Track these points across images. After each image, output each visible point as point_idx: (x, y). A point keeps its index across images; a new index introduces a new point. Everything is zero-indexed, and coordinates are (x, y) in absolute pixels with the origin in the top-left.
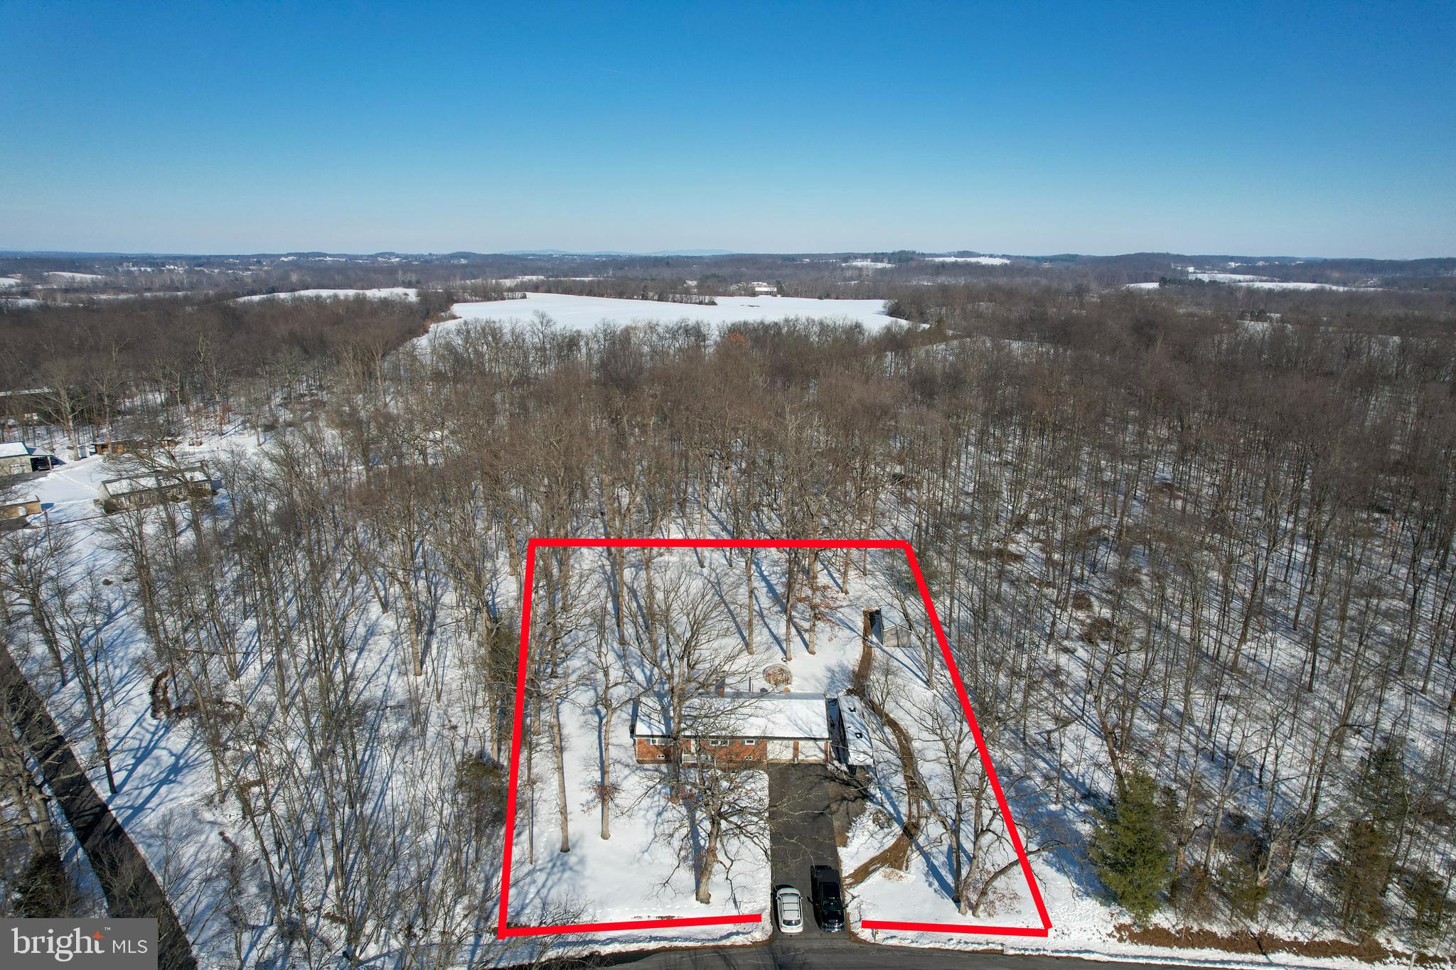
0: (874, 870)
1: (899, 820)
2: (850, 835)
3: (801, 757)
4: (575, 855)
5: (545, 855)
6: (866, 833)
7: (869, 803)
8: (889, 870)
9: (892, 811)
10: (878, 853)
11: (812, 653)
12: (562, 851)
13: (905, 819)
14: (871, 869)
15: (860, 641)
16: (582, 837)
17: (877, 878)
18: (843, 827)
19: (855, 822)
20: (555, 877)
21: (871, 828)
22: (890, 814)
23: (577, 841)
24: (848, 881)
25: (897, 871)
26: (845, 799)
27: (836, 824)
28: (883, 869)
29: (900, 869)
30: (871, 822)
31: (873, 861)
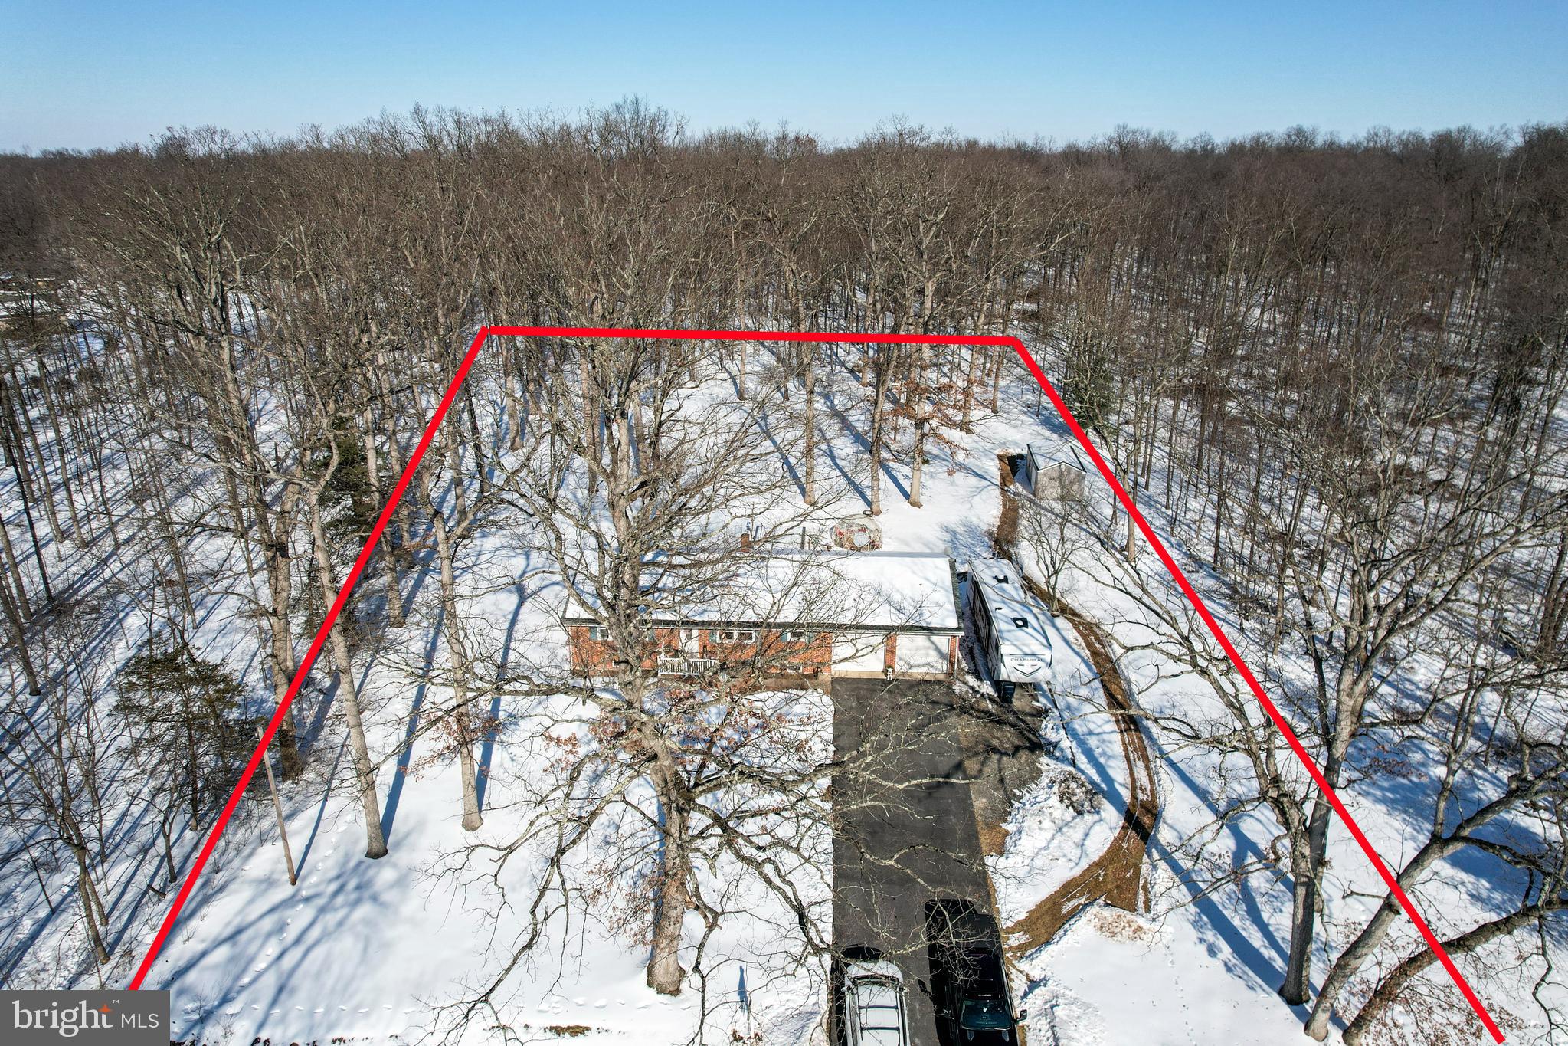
0: (1074, 913)
1: (1113, 797)
2: (1011, 827)
3: (899, 667)
4: (395, 866)
5: (330, 863)
6: (1047, 824)
7: (1045, 760)
8: (1109, 913)
9: (1096, 778)
10: (1077, 872)
11: (917, 505)
12: (368, 855)
13: (1126, 794)
14: (1066, 908)
15: (998, 492)
16: (421, 825)
17: (1082, 932)
18: (994, 809)
19: (1019, 799)
20: (331, 919)
21: (1057, 814)
22: (1092, 782)
23: (407, 835)
24: (1016, 940)
25: (1129, 916)
26: (995, 750)
27: (979, 803)
28: (1094, 910)
29: (1133, 909)
30: (1055, 799)
31: (1068, 890)
